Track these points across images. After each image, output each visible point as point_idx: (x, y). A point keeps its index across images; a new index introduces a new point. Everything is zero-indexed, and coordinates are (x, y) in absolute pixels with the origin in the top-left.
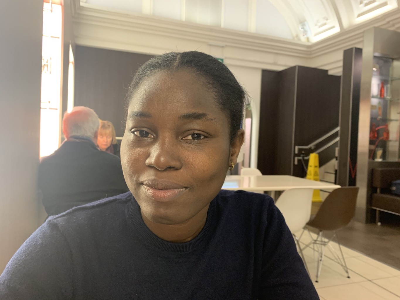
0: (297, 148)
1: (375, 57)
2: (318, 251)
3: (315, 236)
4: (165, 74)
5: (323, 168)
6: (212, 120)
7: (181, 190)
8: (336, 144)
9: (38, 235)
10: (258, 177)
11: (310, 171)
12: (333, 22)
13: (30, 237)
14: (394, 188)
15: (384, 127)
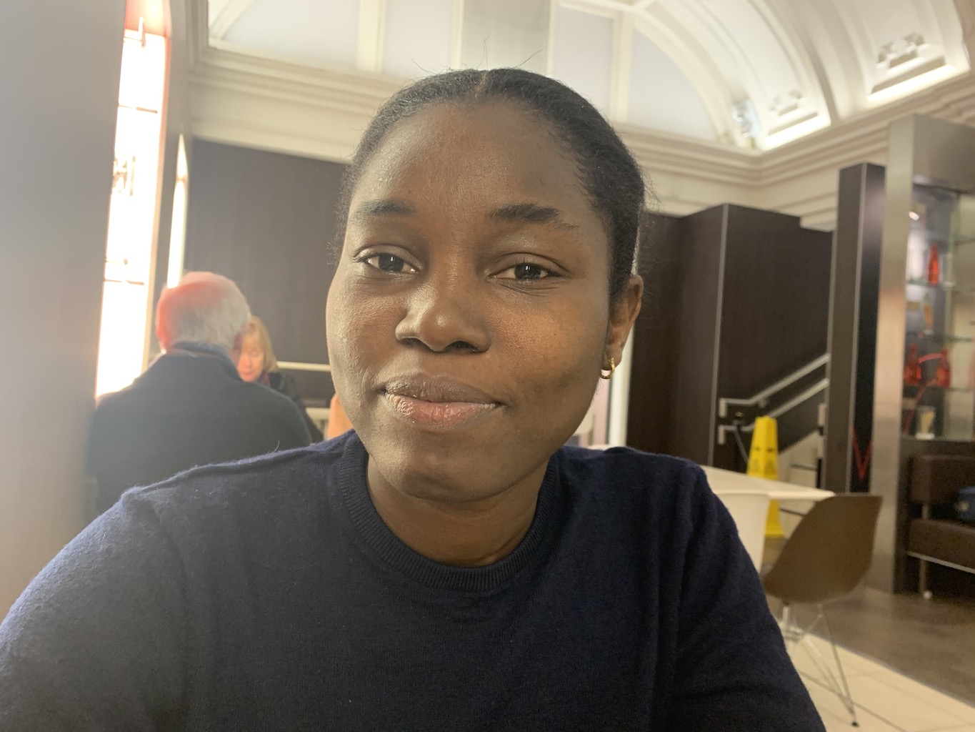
0: (723, 403)
1: (917, 187)
5: (788, 453)
6: (572, 227)
7: (486, 406)
8: (819, 397)
9: (99, 529)
11: (756, 462)
12: (814, 102)
14: (964, 507)
15: (937, 356)
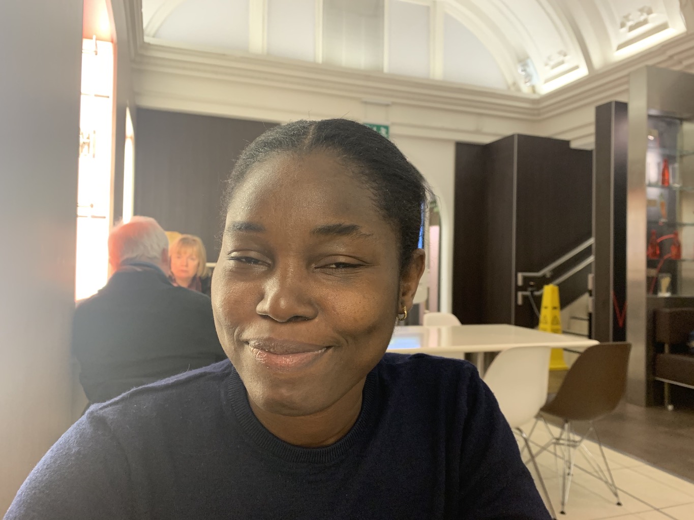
0: (520, 275)
1: (650, 117)
2: (563, 458)
3: (556, 431)
4: (289, 159)
5: (568, 309)
6: (368, 236)
7: (320, 351)
8: (587, 269)
9: (72, 437)
10: (454, 329)
11: (545, 317)
12: (575, 58)
13: (57, 442)
15: (672, 236)
